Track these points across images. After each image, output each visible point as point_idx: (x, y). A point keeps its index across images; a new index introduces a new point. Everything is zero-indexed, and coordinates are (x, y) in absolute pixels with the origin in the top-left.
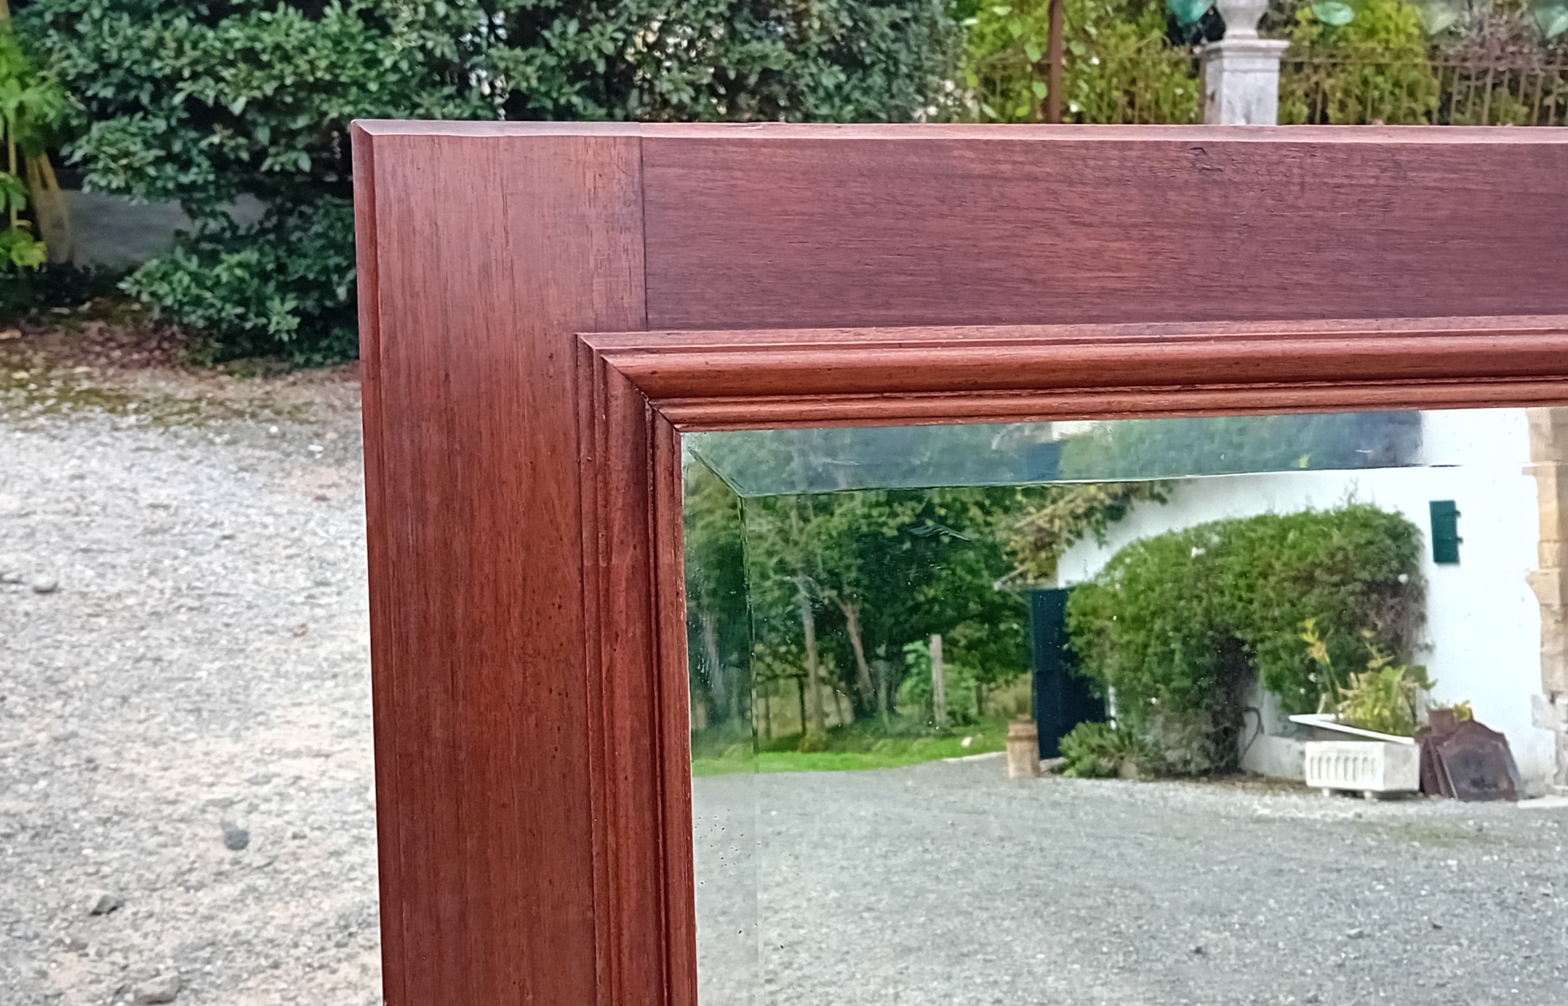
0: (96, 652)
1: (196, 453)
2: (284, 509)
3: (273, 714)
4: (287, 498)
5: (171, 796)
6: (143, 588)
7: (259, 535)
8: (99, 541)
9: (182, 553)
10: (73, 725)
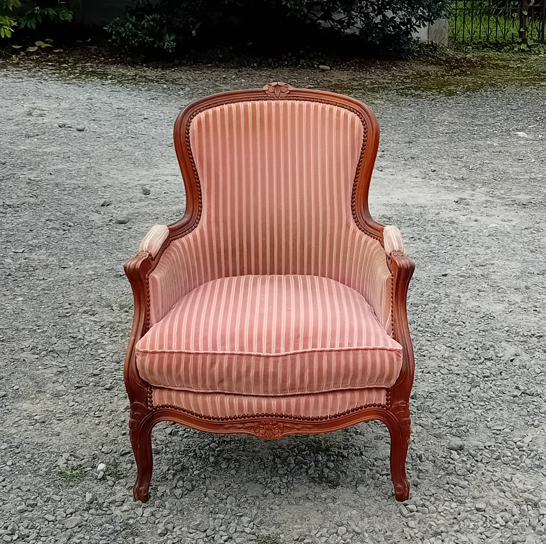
0: (99, 147)
1: (135, 93)
2: (168, 112)
3: (160, 166)
4: (169, 108)
5: (126, 182)
6: (115, 131)
7: (158, 119)
8: (99, 118)
9: (129, 122)
10: (93, 165)
